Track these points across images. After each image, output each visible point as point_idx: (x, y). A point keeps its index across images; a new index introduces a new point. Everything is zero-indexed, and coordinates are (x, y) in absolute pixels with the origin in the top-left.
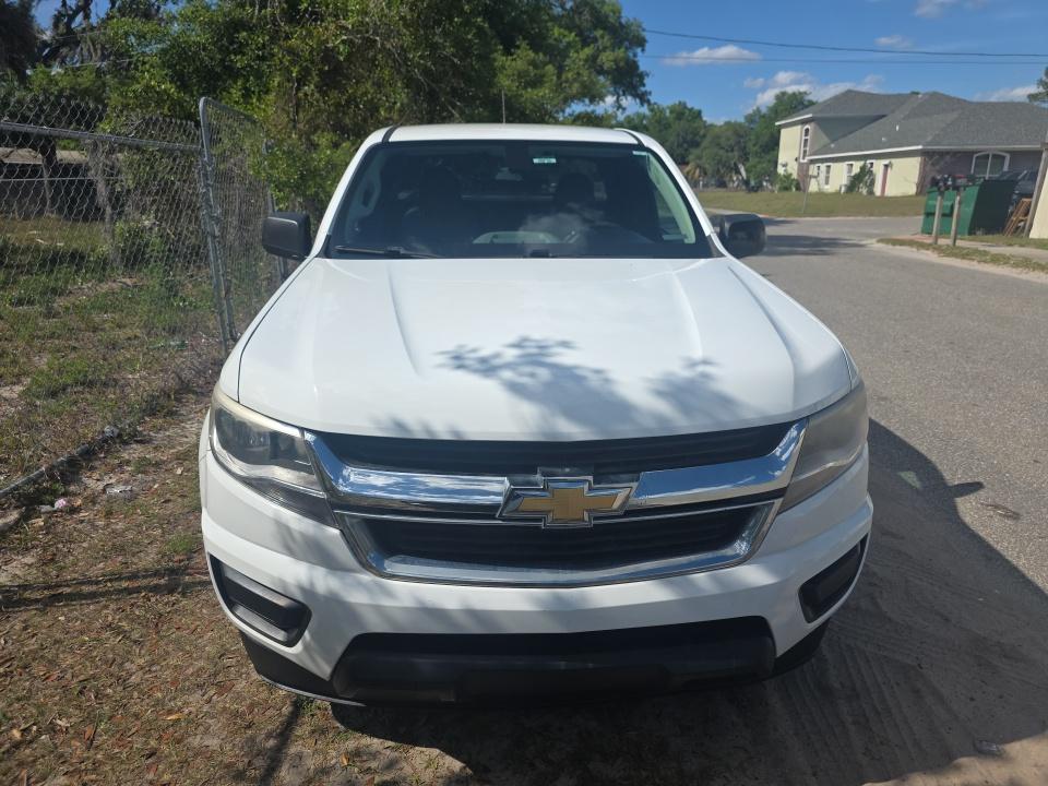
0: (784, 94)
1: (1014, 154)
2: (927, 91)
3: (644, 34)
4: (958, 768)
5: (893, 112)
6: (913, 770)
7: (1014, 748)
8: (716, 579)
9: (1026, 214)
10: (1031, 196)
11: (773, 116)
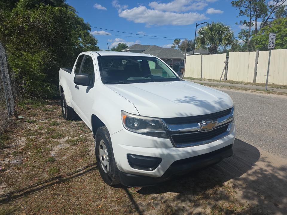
0: (120, 44)
1: (173, 59)
2: (153, 45)
3: (91, 27)
4: (253, 168)
5: (147, 49)
6: (247, 170)
7: (256, 163)
8: (227, 138)
9: (183, 72)
10: (183, 68)
11: (118, 49)
